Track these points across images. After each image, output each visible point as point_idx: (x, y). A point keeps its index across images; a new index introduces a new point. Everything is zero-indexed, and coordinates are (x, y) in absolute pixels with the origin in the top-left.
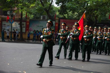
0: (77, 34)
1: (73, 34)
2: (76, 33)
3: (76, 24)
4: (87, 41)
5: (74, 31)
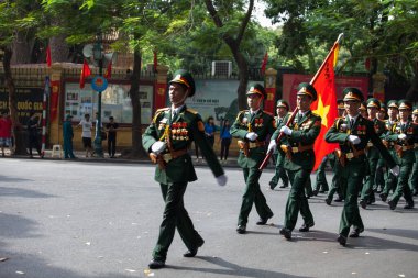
0: (307, 130)
1: (290, 131)
2: (300, 126)
3: (303, 90)
4: (346, 160)
5: (294, 117)
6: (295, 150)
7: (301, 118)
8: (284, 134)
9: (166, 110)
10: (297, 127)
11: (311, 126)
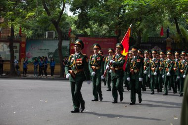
0: (120, 61)
1: (114, 62)
2: (118, 60)
3: (118, 46)
4: (134, 73)
5: (115, 57)
6: (116, 69)
7: (117, 56)
8: (112, 63)
9: (73, 55)
10: (116, 60)
11: (122, 59)
